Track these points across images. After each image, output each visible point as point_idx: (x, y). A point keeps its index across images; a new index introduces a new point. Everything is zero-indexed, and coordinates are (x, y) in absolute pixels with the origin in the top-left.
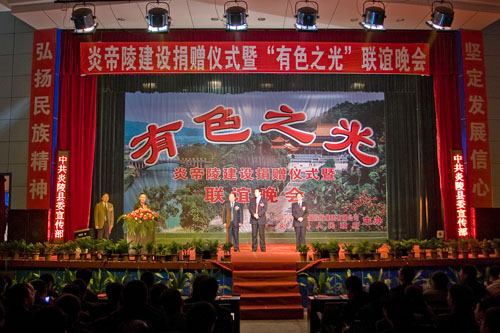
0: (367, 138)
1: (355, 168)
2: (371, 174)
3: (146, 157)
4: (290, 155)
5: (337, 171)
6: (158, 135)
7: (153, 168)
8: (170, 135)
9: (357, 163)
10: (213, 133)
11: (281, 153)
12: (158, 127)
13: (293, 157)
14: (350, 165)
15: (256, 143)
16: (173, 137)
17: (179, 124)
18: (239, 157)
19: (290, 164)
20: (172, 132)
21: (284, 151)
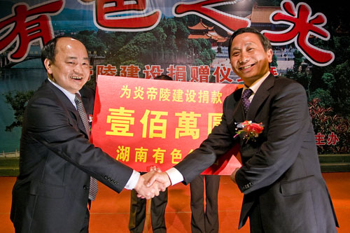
0: (320, 27)
1: (304, 67)
2: (325, 76)
3: (10, 49)
4: (214, 49)
5: (280, 71)
6: (28, 19)
7: (21, 66)
8: (46, 19)
9: (306, 61)
10: (106, 17)
11: (203, 45)
12: (29, 8)
13: (219, 50)
14: (297, 64)
15: (168, 30)
16: (50, 22)
17: (59, 4)
18: (143, 51)
19: (216, 60)
20: (48, 15)
21: (206, 43)
